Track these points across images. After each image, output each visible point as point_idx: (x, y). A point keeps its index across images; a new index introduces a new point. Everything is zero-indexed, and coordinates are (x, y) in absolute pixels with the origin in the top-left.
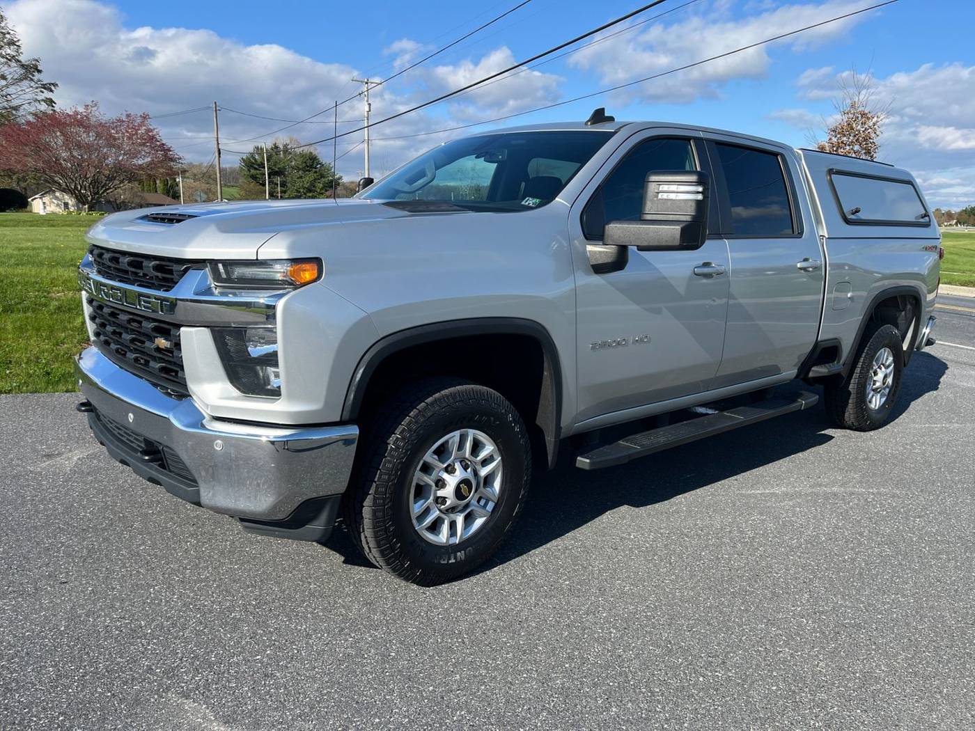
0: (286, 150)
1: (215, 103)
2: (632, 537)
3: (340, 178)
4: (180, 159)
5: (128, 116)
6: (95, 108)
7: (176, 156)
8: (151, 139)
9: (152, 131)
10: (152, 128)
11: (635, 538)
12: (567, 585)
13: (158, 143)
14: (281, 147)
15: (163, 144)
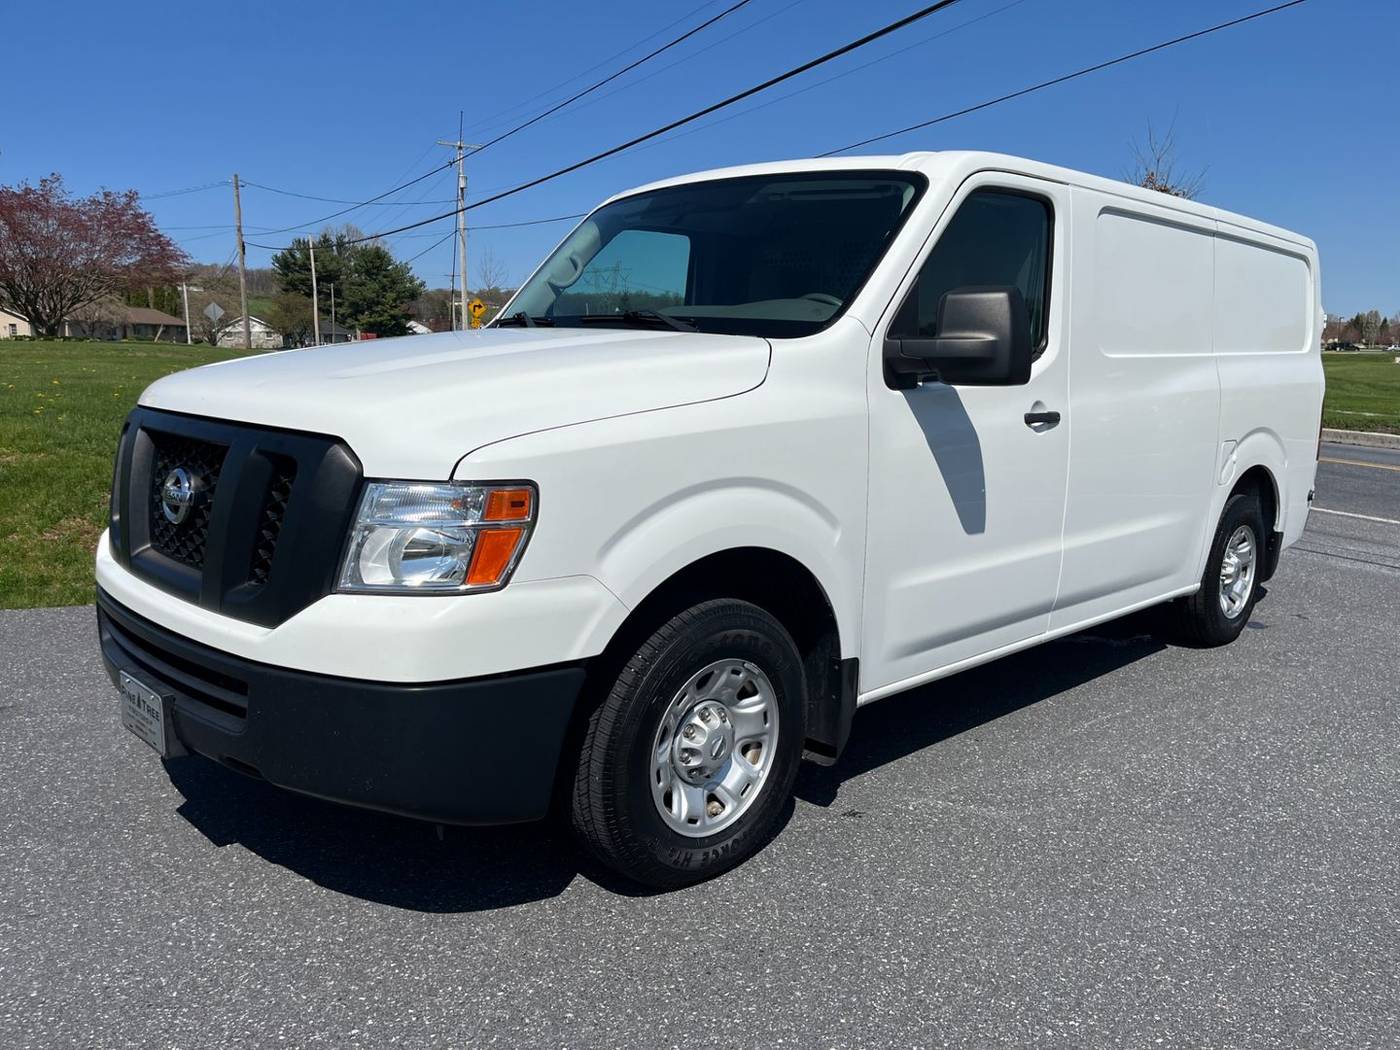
0: (341, 245)
1: (236, 176)
2: (911, 808)
3: (422, 284)
4: (186, 257)
5: (106, 195)
6: (56, 184)
7: (178, 253)
8: (140, 227)
9: (143, 216)
10: (142, 211)
11: (915, 809)
12: (825, 888)
13: (151, 234)
14: (334, 240)
15: (160, 236)
